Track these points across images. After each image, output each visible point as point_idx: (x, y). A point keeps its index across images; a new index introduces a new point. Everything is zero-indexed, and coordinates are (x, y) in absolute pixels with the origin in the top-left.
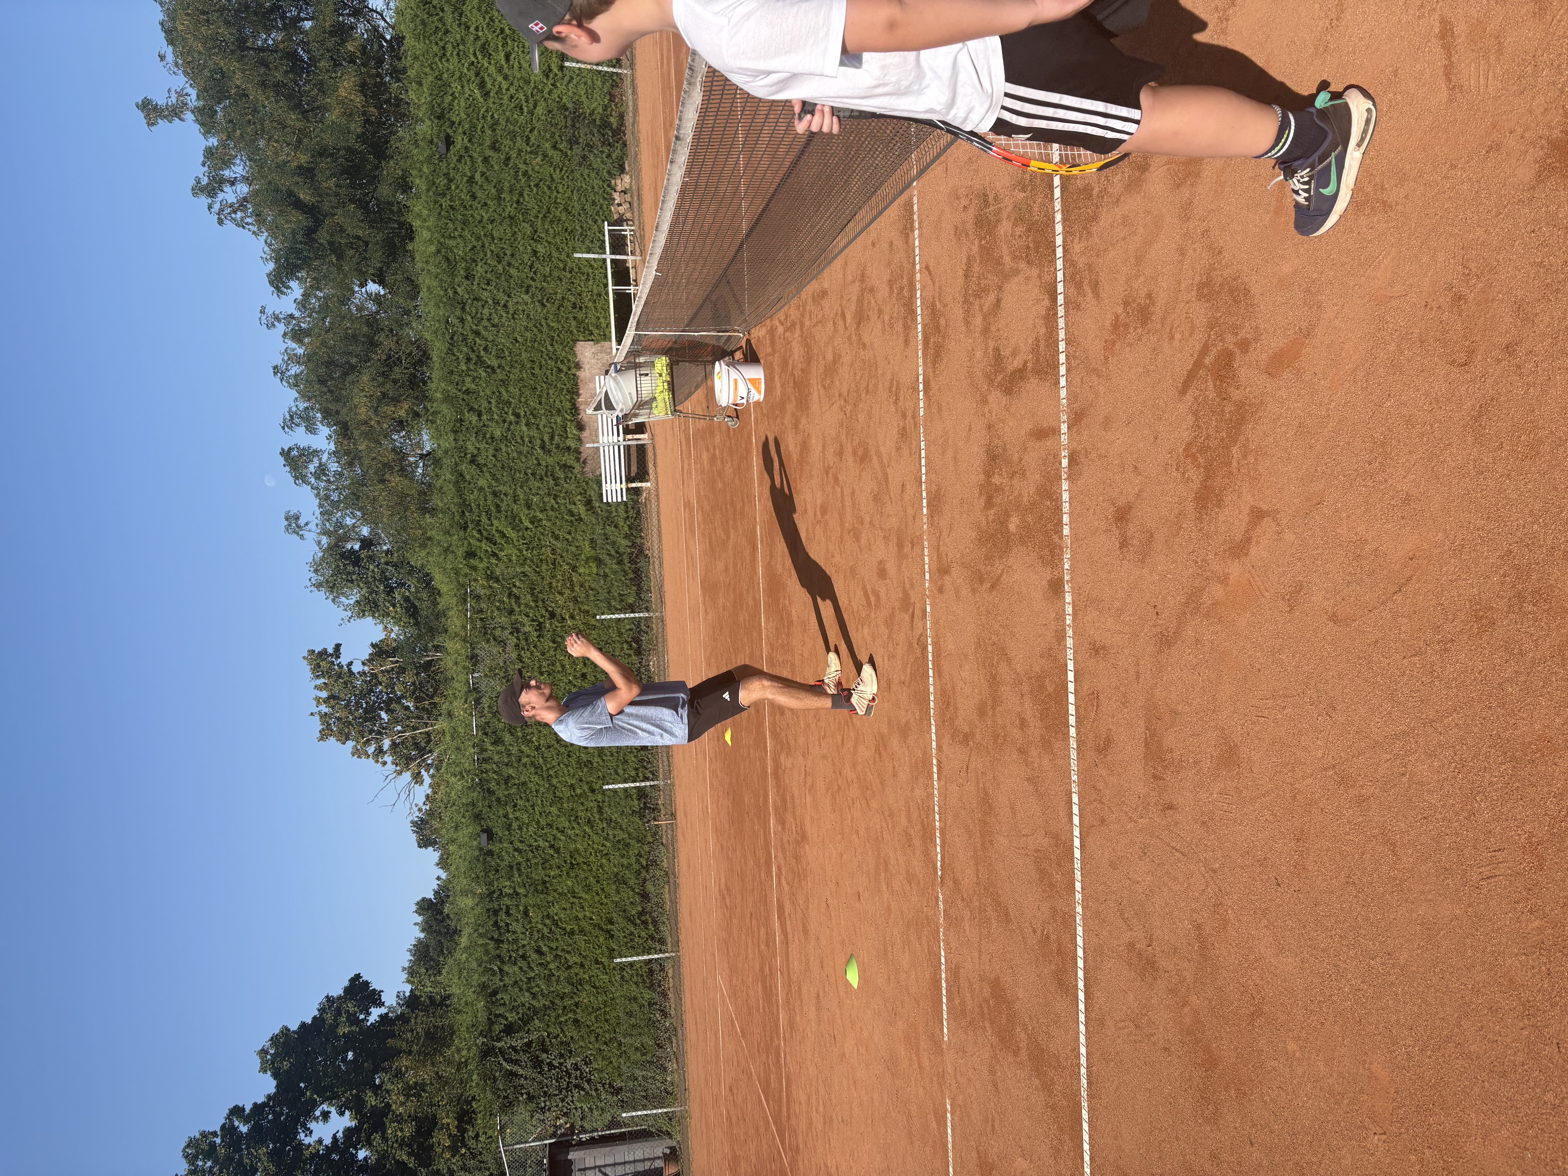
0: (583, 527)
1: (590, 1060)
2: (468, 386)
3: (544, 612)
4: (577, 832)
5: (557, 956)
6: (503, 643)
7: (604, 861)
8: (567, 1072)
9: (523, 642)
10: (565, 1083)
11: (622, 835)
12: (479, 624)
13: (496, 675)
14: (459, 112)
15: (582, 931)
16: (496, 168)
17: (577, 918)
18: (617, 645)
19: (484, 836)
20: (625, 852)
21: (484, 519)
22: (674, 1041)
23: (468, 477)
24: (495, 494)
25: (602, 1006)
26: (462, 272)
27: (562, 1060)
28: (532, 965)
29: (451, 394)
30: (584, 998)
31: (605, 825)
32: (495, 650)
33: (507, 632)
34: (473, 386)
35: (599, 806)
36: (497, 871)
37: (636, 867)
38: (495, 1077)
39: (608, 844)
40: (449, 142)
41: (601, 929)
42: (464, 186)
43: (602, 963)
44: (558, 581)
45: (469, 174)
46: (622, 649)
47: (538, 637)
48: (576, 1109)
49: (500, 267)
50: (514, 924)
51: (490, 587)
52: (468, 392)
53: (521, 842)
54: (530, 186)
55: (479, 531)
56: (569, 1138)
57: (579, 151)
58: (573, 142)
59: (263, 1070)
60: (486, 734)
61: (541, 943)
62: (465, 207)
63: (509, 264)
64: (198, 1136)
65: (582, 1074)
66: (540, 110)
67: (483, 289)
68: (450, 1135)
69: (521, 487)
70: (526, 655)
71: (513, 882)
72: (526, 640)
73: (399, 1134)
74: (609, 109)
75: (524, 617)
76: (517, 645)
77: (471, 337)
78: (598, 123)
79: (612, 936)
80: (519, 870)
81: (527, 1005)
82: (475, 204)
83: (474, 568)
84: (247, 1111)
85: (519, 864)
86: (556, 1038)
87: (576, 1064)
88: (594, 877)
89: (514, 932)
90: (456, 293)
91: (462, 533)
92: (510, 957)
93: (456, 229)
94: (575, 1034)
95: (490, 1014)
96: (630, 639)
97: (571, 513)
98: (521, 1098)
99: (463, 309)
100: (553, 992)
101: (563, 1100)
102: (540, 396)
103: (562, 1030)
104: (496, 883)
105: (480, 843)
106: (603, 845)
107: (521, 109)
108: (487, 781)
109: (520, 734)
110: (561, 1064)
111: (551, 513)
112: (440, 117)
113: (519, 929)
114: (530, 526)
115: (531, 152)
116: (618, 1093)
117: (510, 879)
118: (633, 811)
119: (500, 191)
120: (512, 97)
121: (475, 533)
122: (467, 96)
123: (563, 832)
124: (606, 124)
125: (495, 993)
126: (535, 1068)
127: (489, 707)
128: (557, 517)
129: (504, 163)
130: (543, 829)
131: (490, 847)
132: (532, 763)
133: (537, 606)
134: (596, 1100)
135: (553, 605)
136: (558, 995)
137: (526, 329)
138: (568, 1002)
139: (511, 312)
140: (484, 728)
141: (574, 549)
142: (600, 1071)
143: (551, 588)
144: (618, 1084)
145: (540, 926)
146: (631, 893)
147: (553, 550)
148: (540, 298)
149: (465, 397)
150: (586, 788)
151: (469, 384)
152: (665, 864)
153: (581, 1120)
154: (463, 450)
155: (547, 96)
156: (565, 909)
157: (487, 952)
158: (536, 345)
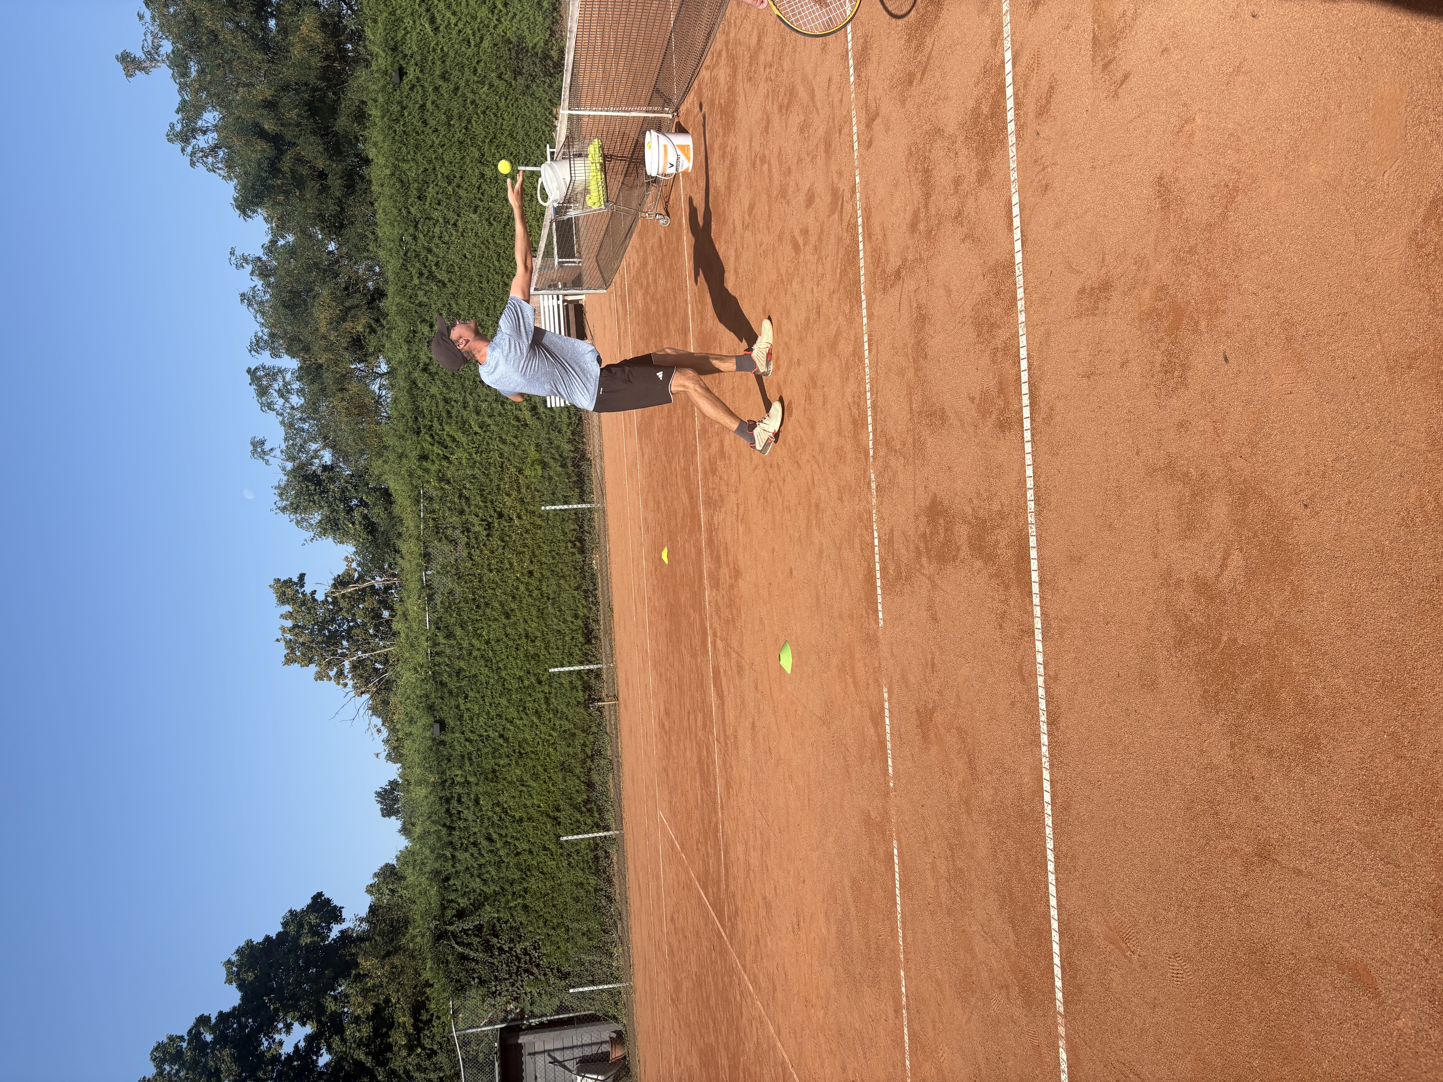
0: (529, 432)
1: (539, 945)
2: (421, 299)
3: (492, 512)
4: (525, 722)
5: (506, 843)
6: (454, 542)
7: (551, 750)
8: (517, 956)
9: (473, 541)
10: (515, 967)
11: (567, 725)
12: (431, 524)
13: (447, 572)
14: (411, 45)
15: (530, 819)
16: (446, 96)
17: (525, 806)
18: (563, 544)
19: (437, 726)
20: (571, 742)
21: (436, 424)
22: (619, 926)
23: (420, 385)
24: (446, 401)
25: (550, 892)
26: (415, 192)
27: (512, 945)
28: (483, 852)
29: (405, 307)
30: (533, 884)
31: (551, 716)
32: (447, 548)
33: (458, 532)
34: (425, 299)
35: (546, 697)
36: (449, 760)
37: (581, 756)
38: (447, 961)
39: (555, 734)
40: (402, 73)
41: (548, 816)
42: (416, 112)
43: (549, 849)
44: (505, 484)
45: (421, 102)
46: (566, 547)
47: (488, 535)
48: (526, 993)
49: (450, 188)
50: (466, 812)
51: (442, 488)
52: (420, 305)
53: (472, 732)
54: (477, 114)
55: (432, 436)
56: (520, 1023)
57: (522, 82)
58: (517, 73)
59: (229, 981)
60: (439, 628)
61: (491, 831)
62: (417, 133)
63: (459, 186)
64: (166, 1041)
65: (531, 959)
66: (486, 44)
67: (435, 209)
68: (407, 1034)
69: (471, 394)
70: (476, 553)
71: (465, 771)
72: (476, 539)
73: (358, 1034)
74: (550, 44)
75: (474, 517)
76: (467, 544)
77: (423, 254)
78: (540, 55)
79: (559, 823)
80: (470, 759)
81: (478, 891)
82: (427, 130)
83: (427, 471)
84: (213, 1021)
85: (470, 754)
86: (506, 923)
87: (525, 949)
88: (542, 766)
89: (466, 820)
90: (409, 212)
91: (415, 438)
92: (462, 844)
93: (409, 153)
94: (523, 919)
95: (443, 900)
96: (573, 539)
97: (518, 419)
98: (472, 983)
99: (416, 227)
100: (503, 878)
101: (513, 985)
102: (488, 309)
103: (512, 915)
104: (448, 773)
105: (433, 734)
106: (550, 735)
107: (469, 42)
108: (439, 674)
109: (470, 628)
110: (511, 949)
111: (498, 418)
112: (394, 49)
113: (471, 817)
114: (479, 431)
115: (478, 82)
116: (565, 978)
117: (461, 768)
118: (579, 703)
119: (450, 118)
120: (460, 31)
121: (427, 437)
122: (418, 30)
123: (512, 722)
124: (546, 57)
125: (447, 879)
126: (486, 952)
127: (442, 602)
128: (504, 423)
129: (453, 92)
130: (492, 720)
131: (443, 737)
132: (482, 656)
133: (486, 506)
134: (545, 984)
135: (501, 506)
136: (508, 881)
137: (475, 245)
138: (517, 888)
139: (461, 230)
140: (437, 624)
141: (520, 453)
142: (548, 956)
143: (499, 489)
144: (566, 969)
145: (490, 814)
146: (577, 781)
147: (501, 454)
148: (487, 217)
149: (418, 308)
150: (533, 680)
151: (421, 297)
152: (609, 753)
153: (531, 1005)
154: (416, 359)
155: (492, 30)
156: (514, 797)
157: (439, 839)
158: (484, 261)
